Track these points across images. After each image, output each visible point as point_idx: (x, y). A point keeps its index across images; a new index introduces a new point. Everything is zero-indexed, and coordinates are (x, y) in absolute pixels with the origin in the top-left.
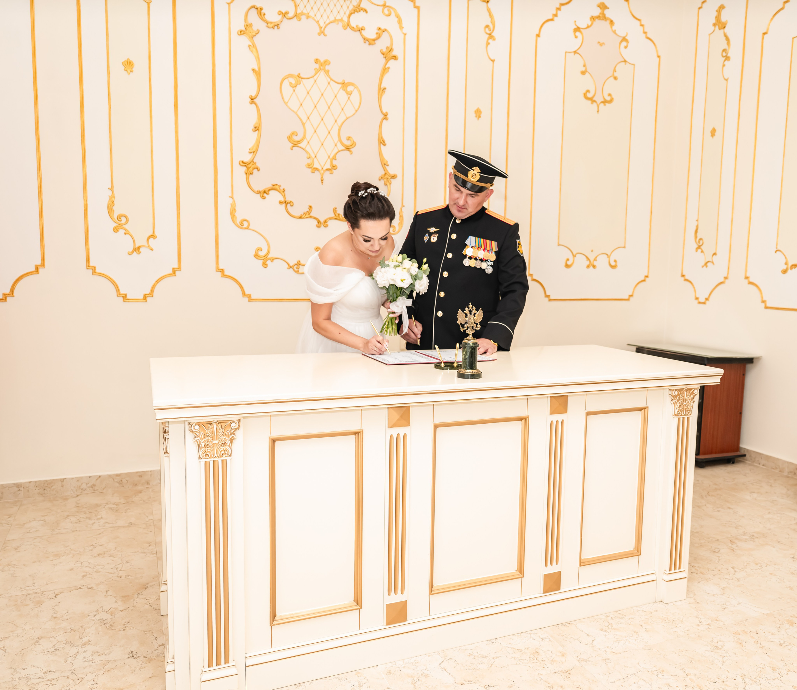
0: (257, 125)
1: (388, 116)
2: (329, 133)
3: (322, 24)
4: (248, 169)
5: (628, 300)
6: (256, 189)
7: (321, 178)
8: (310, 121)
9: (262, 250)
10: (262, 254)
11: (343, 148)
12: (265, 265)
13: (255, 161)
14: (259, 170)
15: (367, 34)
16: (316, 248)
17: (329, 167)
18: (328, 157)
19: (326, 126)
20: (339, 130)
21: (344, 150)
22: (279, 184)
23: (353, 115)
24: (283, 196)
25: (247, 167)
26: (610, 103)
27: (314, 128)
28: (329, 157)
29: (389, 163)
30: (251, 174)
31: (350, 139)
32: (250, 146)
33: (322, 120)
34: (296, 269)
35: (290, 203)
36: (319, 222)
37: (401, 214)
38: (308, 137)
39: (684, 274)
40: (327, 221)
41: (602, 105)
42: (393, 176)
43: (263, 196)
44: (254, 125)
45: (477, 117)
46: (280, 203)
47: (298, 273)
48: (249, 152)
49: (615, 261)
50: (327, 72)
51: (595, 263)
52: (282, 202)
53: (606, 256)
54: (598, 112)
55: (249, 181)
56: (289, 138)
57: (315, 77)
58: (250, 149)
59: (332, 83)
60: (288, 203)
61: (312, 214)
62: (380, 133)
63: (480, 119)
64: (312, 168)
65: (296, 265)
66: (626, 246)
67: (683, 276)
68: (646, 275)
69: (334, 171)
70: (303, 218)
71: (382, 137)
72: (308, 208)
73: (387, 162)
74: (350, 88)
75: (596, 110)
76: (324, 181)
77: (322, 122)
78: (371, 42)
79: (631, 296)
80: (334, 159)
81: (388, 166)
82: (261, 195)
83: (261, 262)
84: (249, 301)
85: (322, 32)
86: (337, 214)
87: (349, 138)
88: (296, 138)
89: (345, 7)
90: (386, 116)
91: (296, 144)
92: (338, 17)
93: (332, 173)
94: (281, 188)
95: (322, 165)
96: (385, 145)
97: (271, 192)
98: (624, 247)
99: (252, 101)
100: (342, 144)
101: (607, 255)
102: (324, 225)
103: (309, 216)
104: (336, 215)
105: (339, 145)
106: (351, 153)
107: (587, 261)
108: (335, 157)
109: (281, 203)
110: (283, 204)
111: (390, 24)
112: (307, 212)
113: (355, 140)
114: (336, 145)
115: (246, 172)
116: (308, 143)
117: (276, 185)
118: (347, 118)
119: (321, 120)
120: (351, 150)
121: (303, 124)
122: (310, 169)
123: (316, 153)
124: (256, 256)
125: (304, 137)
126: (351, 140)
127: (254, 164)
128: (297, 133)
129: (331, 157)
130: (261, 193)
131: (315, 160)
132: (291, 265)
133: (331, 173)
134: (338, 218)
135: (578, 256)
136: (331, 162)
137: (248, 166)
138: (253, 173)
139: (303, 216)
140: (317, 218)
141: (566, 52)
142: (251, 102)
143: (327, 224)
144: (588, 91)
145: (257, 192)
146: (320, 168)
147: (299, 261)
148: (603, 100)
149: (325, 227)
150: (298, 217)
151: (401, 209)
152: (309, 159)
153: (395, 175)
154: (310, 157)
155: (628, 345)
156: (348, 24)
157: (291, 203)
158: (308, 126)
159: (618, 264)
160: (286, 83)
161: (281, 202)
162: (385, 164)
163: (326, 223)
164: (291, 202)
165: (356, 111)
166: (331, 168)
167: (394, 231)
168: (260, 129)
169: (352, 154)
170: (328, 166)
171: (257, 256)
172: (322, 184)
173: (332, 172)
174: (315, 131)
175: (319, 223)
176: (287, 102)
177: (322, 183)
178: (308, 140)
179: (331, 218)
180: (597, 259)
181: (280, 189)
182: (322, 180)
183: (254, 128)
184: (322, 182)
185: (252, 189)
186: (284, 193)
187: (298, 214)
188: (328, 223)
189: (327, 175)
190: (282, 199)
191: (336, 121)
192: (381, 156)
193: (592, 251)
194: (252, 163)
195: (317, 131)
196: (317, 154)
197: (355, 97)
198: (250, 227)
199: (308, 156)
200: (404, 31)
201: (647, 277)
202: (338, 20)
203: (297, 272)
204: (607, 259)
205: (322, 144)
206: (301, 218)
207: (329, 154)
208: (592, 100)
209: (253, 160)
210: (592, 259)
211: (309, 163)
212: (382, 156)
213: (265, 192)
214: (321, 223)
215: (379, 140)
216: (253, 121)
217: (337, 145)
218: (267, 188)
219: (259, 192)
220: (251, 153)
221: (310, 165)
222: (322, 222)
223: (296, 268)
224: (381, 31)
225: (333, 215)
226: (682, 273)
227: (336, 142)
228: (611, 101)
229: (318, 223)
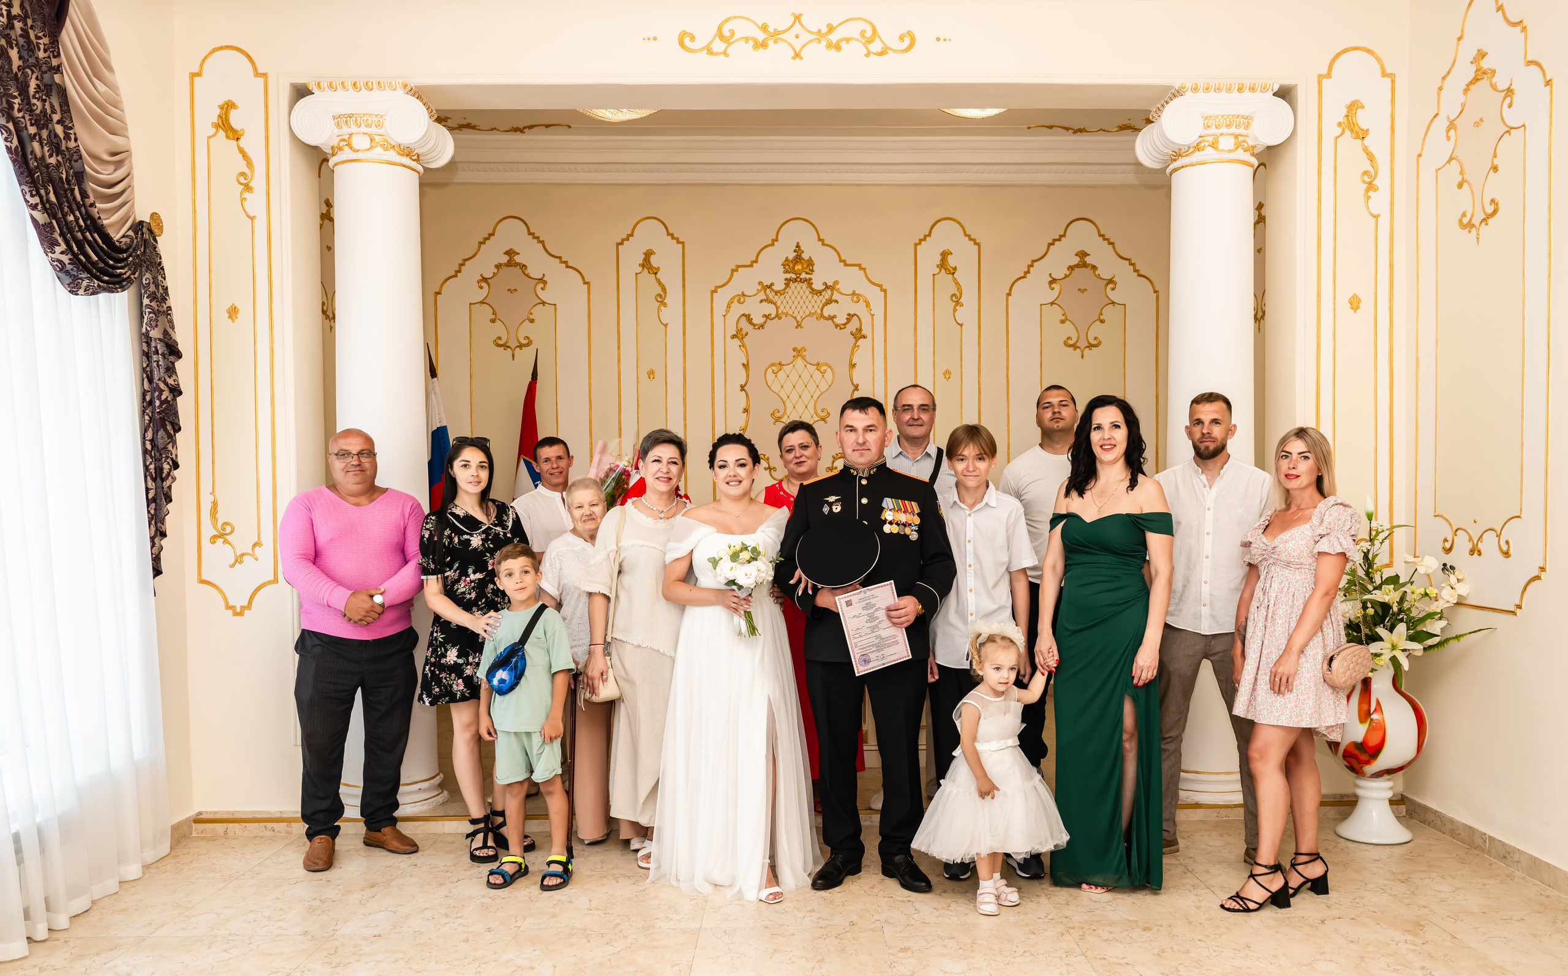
1: (859, 387)
2: (807, 407)
3: (799, 319)
8: (789, 400)
15: (837, 321)
19: (804, 402)
20: (815, 404)
23: (828, 390)
26: (1097, 347)
27: (793, 405)
33: (800, 397)
38: (788, 413)
41: (1086, 350)
44: (744, 408)
45: (947, 378)
50: (804, 358)
54: (1082, 357)
56: (772, 414)
57: (794, 363)
59: (808, 365)
63: (950, 379)
74: (823, 368)
75: (1080, 354)
77: (800, 399)
78: (841, 327)
85: (799, 326)
87: (825, 410)
88: (778, 415)
89: (818, 302)
90: (857, 387)
92: (813, 311)
100: (819, 416)
105: (815, 416)
106: (827, 422)
111: (859, 309)
118: (822, 393)
120: (827, 419)
121: (784, 403)
125: (785, 413)
128: (779, 410)
141: (1041, 305)
142: (741, 390)
144: (1069, 338)
148: (1087, 345)
156: (822, 315)
158: (788, 404)
160: (770, 370)
165: (830, 386)
168: (748, 411)
174: (794, 408)
176: (771, 387)
183: (744, 410)
191: (813, 397)
197: (829, 375)
200: (872, 313)
202: (813, 314)
208: (1074, 346)
216: (744, 405)
224: (850, 317)
227: (812, 415)
228: (1098, 345)
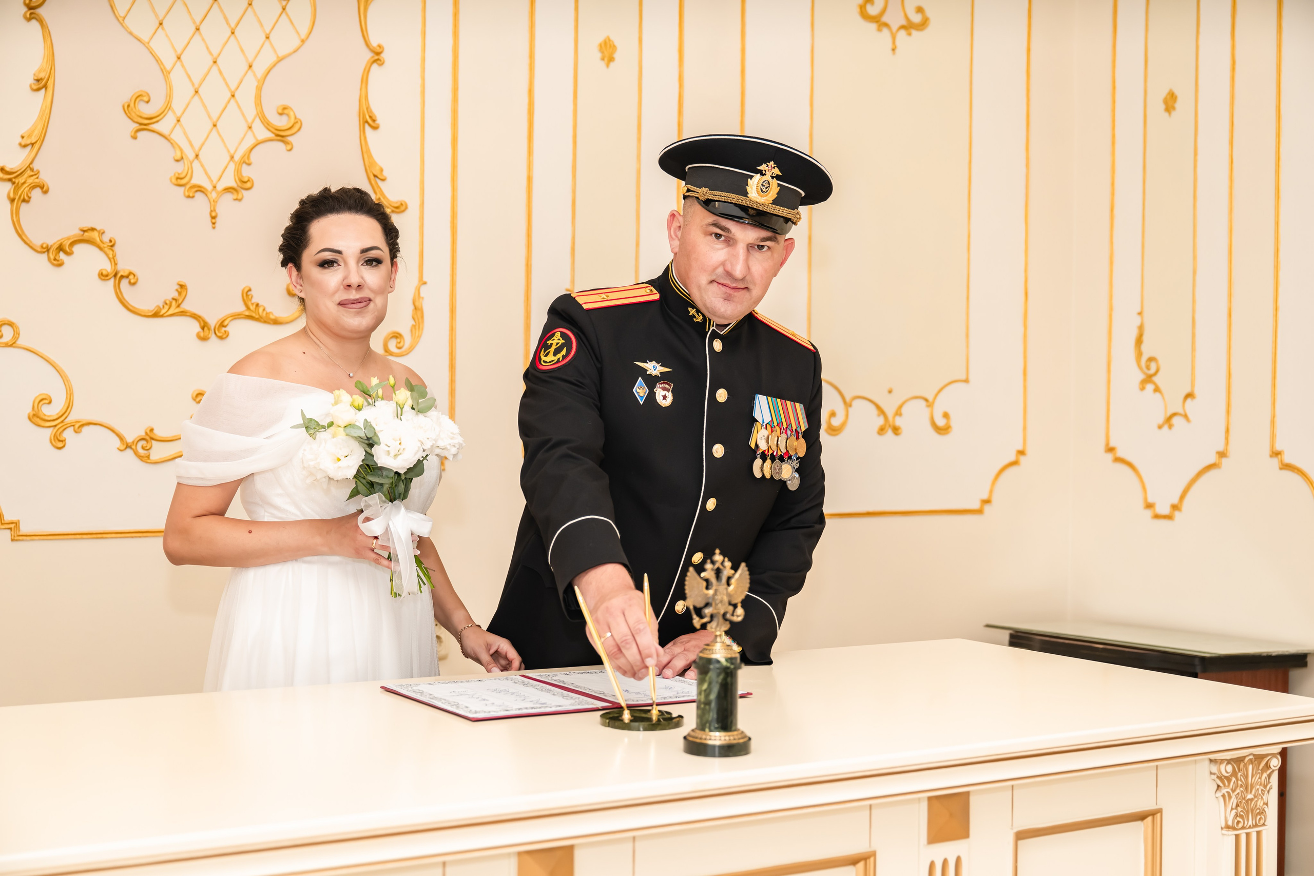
0: (42, 75)
1: (383, 55)
2: (233, 96)
4: (17, 187)
5: (979, 512)
6: (37, 242)
7: (211, 211)
8: (183, 66)
9: (50, 402)
10: (50, 411)
11: (270, 135)
12: (58, 443)
13: (36, 166)
14: (46, 192)
16: (195, 395)
17: (232, 184)
18: (228, 158)
19: (224, 79)
20: (259, 89)
21: (271, 140)
22: (98, 228)
23: (295, 52)
24: (110, 259)
25: (14, 183)
26: (922, 30)
27: (193, 84)
28: (232, 157)
29: (385, 173)
30: (24, 201)
31: (286, 111)
32: (23, 130)
33: (215, 62)
34: (141, 451)
35: (127, 277)
36: (204, 326)
37: (417, 304)
38: (178, 106)
39: (1112, 444)
40: (226, 323)
41: (902, 33)
42: (397, 208)
43: (57, 258)
44: (34, 75)
45: (606, 59)
46: (103, 278)
47: (149, 461)
48: (20, 144)
49: (946, 415)
51: (899, 422)
52: (107, 276)
53: (923, 403)
54: (893, 50)
55: (19, 221)
56: (128, 109)
58: (23, 137)
60: (122, 277)
61: (186, 306)
62: (364, 99)
63: (612, 64)
64: (188, 186)
65: (142, 439)
66: (971, 378)
67: (1110, 450)
68: (1020, 448)
69: (245, 193)
70: (162, 316)
71: (368, 108)
72: (177, 290)
73: (382, 170)
75: (890, 46)
76: (218, 220)
77: (215, 68)
79: (987, 502)
80: (244, 162)
81: (383, 180)
82: (52, 257)
83: (48, 433)
84: (12, 540)
86: (253, 304)
87: (285, 108)
88: (147, 110)
90: (378, 54)
91: (145, 125)
93: (240, 200)
94: (106, 238)
95: (215, 180)
96: (375, 128)
97: (77, 249)
98: (966, 381)
99: (31, 14)
100: (267, 125)
101: (926, 400)
102: (219, 334)
103: (178, 310)
104: (248, 308)
105: (258, 126)
106: (289, 147)
107: (879, 415)
108: (248, 158)
109: (103, 276)
110: (110, 279)
112: (173, 299)
113: (298, 116)
114: (250, 128)
115: (12, 195)
116: (178, 121)
117: (93, 229)
119: (211, 62)
120: (290, 139)
121: (166, 73)
122: (182, 189)
123: (197, 147)
124: (36, 418)
125: (168, 107)
126: (288, 115)
127: (32, 176)
128: (148, 95)
129: (237, 157)
130: (51, 251)
131: (196, 164)
132: (129, 439)
133: (236, 199)
134: (254, 315)
135: (857, 404)
136: (238, 171)
137: (17, 181)
138: (30, 198)
139: (163, 311)
140: (200, 317)
142: (28, 15)
143: (225, 331)
144: (869, 2)
145: (39, 249)
146: (209, 187)
147: (152, 430)
148: (903, 22)
149: (221, 338)
150: (150, 314)
151: (418, 290)
152: (181, 163)
153: (402, 204)
154: (182, 158)
155: (988, 626)
157: (131, 277)
158: (177, 76)
159: (953, 423)
161: (104, 273)
162: (375, 176)
163: (224, 329)
164: (130, 273)
165: (303, 41)
166: (238, 186)
167: (399, 348)
168: (50, 83)
169: (290, 150)
170: (229, 180)
171: (38, 417)
172: (214, 228)
173: (240, 197)
174: (197, 92)
175: (206, 329)
176: (124, 18)
177: (214, 224)
178: (179, 114)
179: (236, 316)
180: (904, 410)
181: (101, 241)
182: (213, 218)
183: (35, 82)
184: (214, 221)
185: (28, 242)
186: (113, 251)
187: (149, 306)
188: (227, 329)
189: (226, 205)
190: (108, 267)
191: (250, 66)
192: (366, 156)
193: (890, 392)
194: (29, 173)
195: (200, 91)
196: (200, 149)
197: (299, 6)
198: (20, 342)
199: (178, 156)
201: (1021, 453)
203: (145, 459)
204: (926, 412)
205: (215, 126)
206: (156, 315)
207: (232, 152)
208: (878, 21)
209: (31, 166)
210: (890, 413)
211: (179, 174)
212: (370, 156)
213: (60, 248)
214: (209, 329)
215: (361, 114)
216: (33, 64)
217: (254, 126)
218: (68, 238)
219: (46, 249)
220: (25, 146)
221: (182, 179)
222: (213, 328)
223: (143, 448)
225: (241, 308)
226: (1107, 444)
227: (250, 120)
228: (923, 25)
229: (203, 328)
